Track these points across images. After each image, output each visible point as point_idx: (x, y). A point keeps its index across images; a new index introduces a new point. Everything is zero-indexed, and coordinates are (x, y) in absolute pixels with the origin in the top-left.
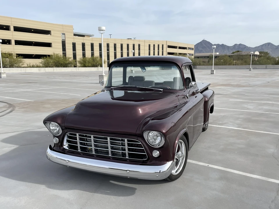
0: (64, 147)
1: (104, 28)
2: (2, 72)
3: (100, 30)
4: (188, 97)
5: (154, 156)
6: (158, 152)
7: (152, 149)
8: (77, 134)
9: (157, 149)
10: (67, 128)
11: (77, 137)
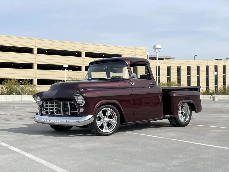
0: (43, 112)
1: (158, 46)
3: (155, 48)
4: (133, 85)
5: (80, 111)
6: (83, 109)
7: (80, 107)
8: (48, 103)
9: (83, 107)
10: (44, 100)
11: (48, 105)
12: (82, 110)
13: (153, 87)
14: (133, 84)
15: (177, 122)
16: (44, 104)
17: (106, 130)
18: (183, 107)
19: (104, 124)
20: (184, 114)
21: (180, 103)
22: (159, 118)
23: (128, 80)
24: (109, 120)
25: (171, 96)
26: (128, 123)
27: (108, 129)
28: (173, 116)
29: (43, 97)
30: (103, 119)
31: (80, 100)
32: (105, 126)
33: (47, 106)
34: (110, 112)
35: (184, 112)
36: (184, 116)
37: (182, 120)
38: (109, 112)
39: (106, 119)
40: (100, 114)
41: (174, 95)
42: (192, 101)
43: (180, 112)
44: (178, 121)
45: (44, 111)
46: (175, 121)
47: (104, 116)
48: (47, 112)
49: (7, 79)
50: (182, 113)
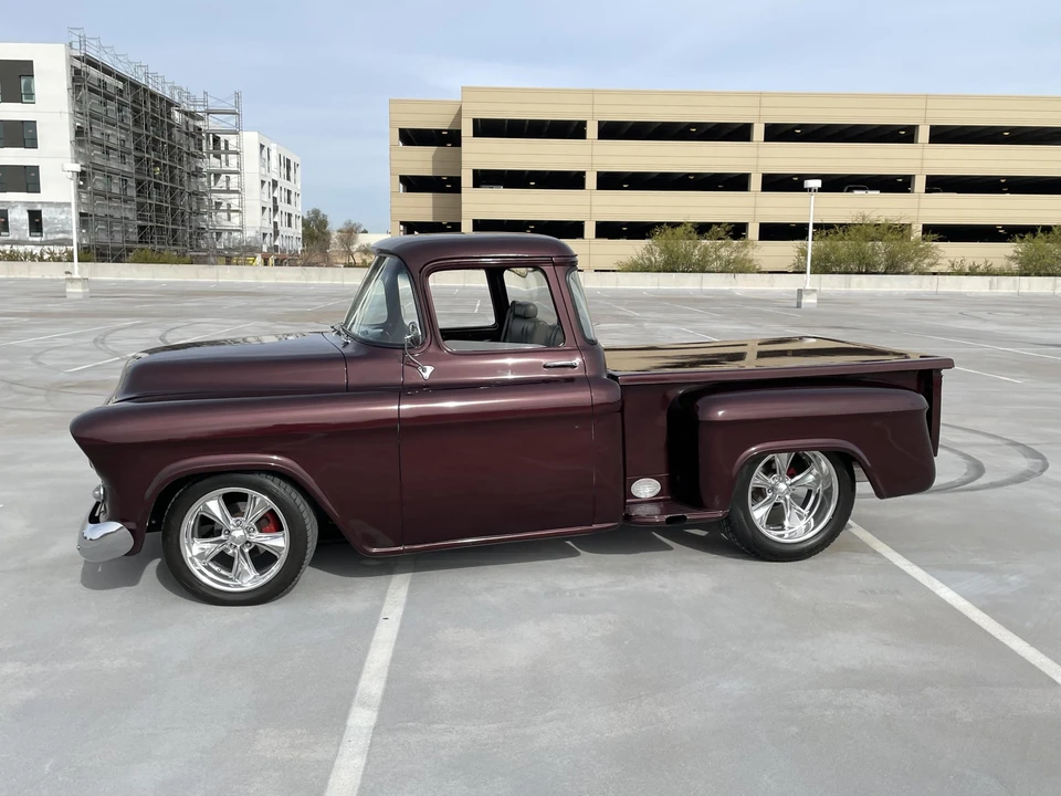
2: (808, 287)
4: (425, 375)
6: (102, 491)
18: (810, 466)
20: (816, 497)
21: (748, 451)
26: (371, 550)
27: (256, 576)
28: (697, 516)
32: (237, 561)
35: (816, 488)
36: (812, 508)
39: (238, 533)
41: (720, 413)
47: (235, 519)
49: (662, 223)
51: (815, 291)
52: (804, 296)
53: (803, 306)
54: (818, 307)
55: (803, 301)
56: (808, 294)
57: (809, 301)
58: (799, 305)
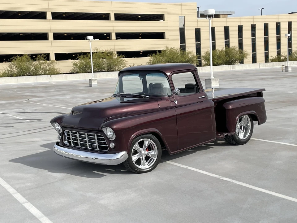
0: (64, 142)
2: (93, 78)
3: (207, 14)
4: (176, 103)
5: (111, 147)
6: (114, 144)
7: (110, 142)
8: (70, 131)
9: (113, 142)
10: (64, 127)
11: (70, 133)
12: (112, 145)
13: (202, 102)
14: (177, 101)
15: (235, 140)
16: (65, 133)
17: (145, 166)
18: (242, 119)
19: (141, 158)
20: (244, 127)
21: (238, 116)
22: (212, 140)
23: (170, 97)
24: (147, 152)
25: (226, 109)
26: (172, 152)
27: (147, 164)
28: (230, 134)
29: (63, 125)
30: (140, 152)
31: (109, 133)
32: (143, 160)
33: (69, 135)
34: (149, 143)
35: (244, 125)
36: (243, 130)
37: (241, 136)
38: (146, 143)
39: (143, 152)
40: (136, 146)
41: (230, 107)
42: (254, 112)
43: (239, 126)
44: (236, 138)
45: (65, 140)
46: (232, 139)
47: (141, 148)
48: (70, 142)
49: (16, 55)
50: (241, 127)
51: (96, 79)
52: (92, 82)
53: (92, 86)
54: (98, 86)
55: (92, 84)
56: (94, 81)
57: (94, 83)
58: (91, 86)
